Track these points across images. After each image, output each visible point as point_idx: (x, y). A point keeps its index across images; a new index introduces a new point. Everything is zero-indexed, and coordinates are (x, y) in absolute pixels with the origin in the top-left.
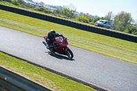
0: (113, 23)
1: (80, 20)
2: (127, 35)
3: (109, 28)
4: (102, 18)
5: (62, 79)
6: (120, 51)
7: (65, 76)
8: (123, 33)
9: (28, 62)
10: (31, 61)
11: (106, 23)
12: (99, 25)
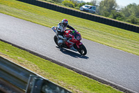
0: (98, 8)
1: (65, 5)
2: (111, 21)
3: (94, 13)
4: (88, 3)
5: (46, 63)
6: (104, 37)
7: (49, 59)
8: (108, 18)
9: (13, 45)
10: (15, 44)
11: (91, 8)
12: (84, 10)
